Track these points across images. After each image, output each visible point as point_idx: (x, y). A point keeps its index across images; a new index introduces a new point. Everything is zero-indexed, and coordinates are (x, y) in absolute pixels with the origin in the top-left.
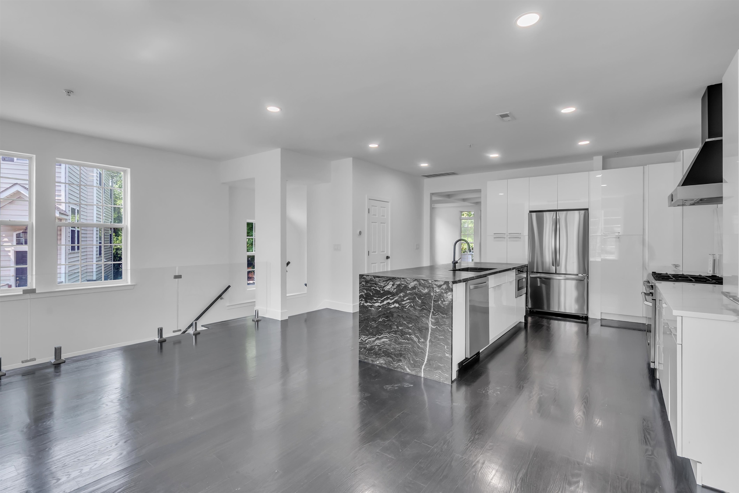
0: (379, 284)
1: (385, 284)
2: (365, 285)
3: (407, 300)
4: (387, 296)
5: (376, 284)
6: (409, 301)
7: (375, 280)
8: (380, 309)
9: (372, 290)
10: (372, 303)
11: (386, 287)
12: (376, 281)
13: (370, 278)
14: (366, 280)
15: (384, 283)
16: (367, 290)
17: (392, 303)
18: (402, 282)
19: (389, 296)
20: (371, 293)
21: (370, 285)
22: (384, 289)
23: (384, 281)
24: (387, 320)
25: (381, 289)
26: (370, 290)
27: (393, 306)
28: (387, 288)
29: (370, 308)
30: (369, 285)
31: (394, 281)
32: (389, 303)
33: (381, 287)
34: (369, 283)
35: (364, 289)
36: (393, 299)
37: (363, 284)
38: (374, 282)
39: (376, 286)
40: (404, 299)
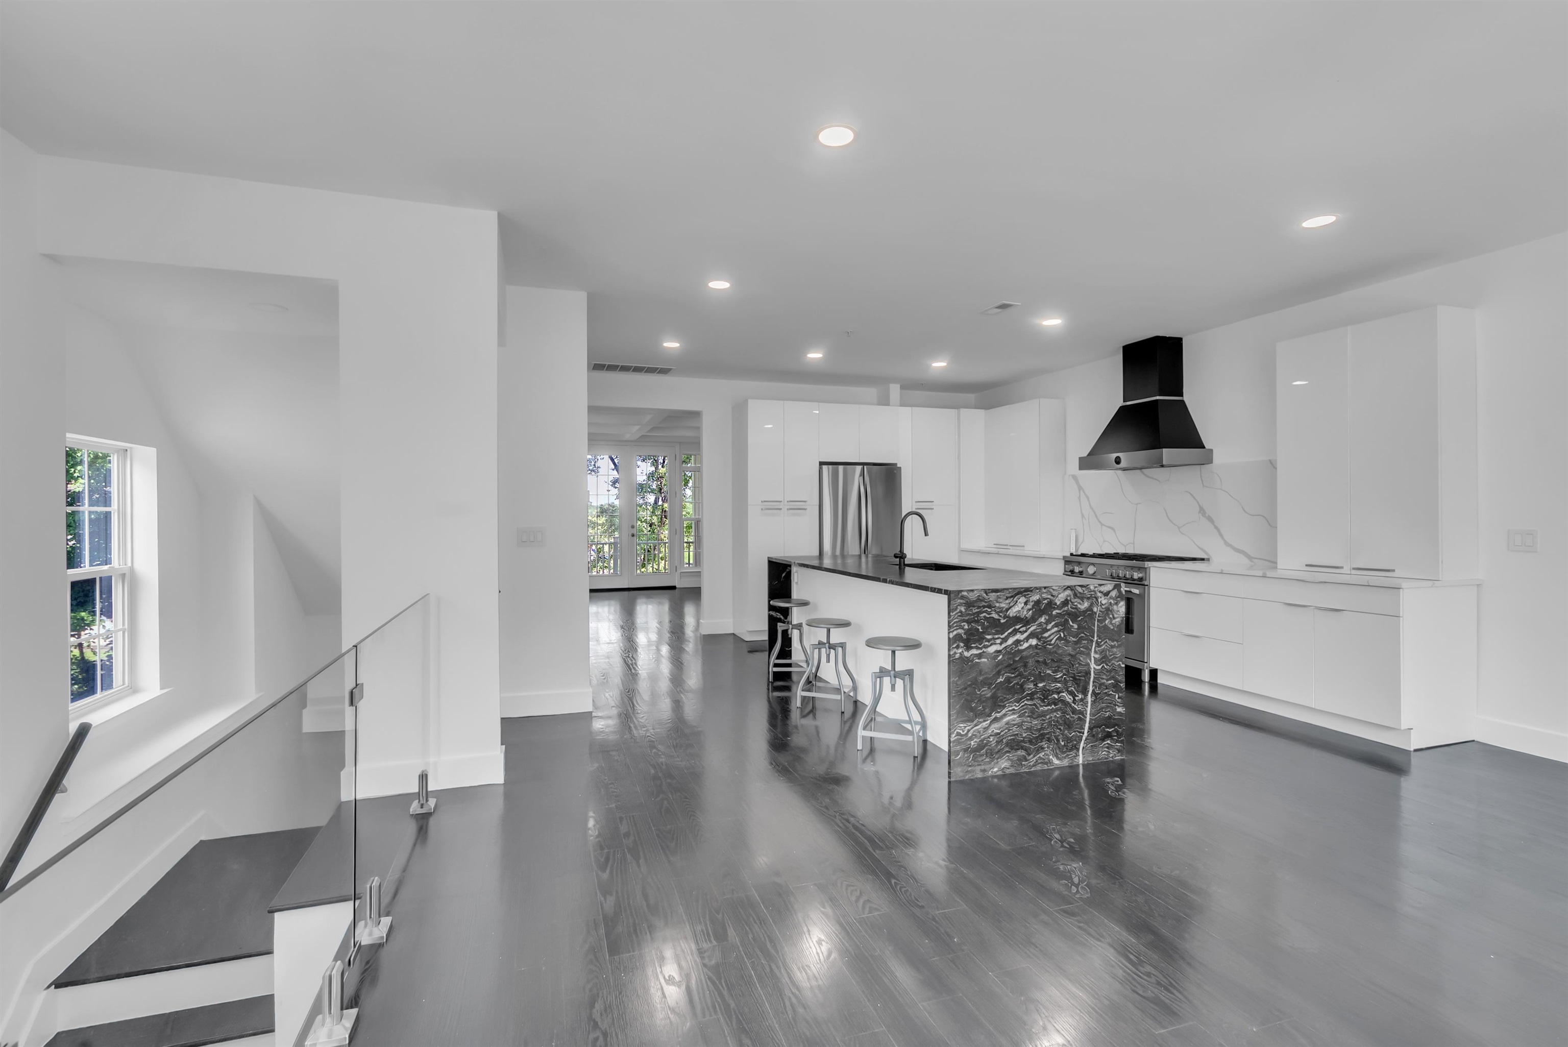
0: (997, 605)
1: (1010, 603)
2: (966, 612)
3: (1053, 627)
4: (1013, 628)
5: (990, 607)
6: (1056, 629)
7: (989, 598)
8: (998, 656)
9: (982, 621)
10: (981, 649)
11: (1013, 608)
12: (991, 601)
13: (976, 596)
14: (967, 601)
15: (1007, 601)
16: (968, 622)
17: (1024, 639)
18: (1043, 595)
19: (1017, 627)
20: (980, 628)
21: (976, 610)
22: (1008, 614)
23: (1007, 598)
24: (1016, 677)
25: (1001, 614)
26: (977, 622)
27: (1026, 645)
28: (1014, 611)
29: (978, 659)
30: (974, 611)
31: (1029, 594)
32: (1018, 642)
33: (1001, 612)
34: (974, 607)
35: (964, 621)
36: (1026, 631)
37: (961, 612)
38: (986, 602)
39: (991, 611)
40: (1048, 628)
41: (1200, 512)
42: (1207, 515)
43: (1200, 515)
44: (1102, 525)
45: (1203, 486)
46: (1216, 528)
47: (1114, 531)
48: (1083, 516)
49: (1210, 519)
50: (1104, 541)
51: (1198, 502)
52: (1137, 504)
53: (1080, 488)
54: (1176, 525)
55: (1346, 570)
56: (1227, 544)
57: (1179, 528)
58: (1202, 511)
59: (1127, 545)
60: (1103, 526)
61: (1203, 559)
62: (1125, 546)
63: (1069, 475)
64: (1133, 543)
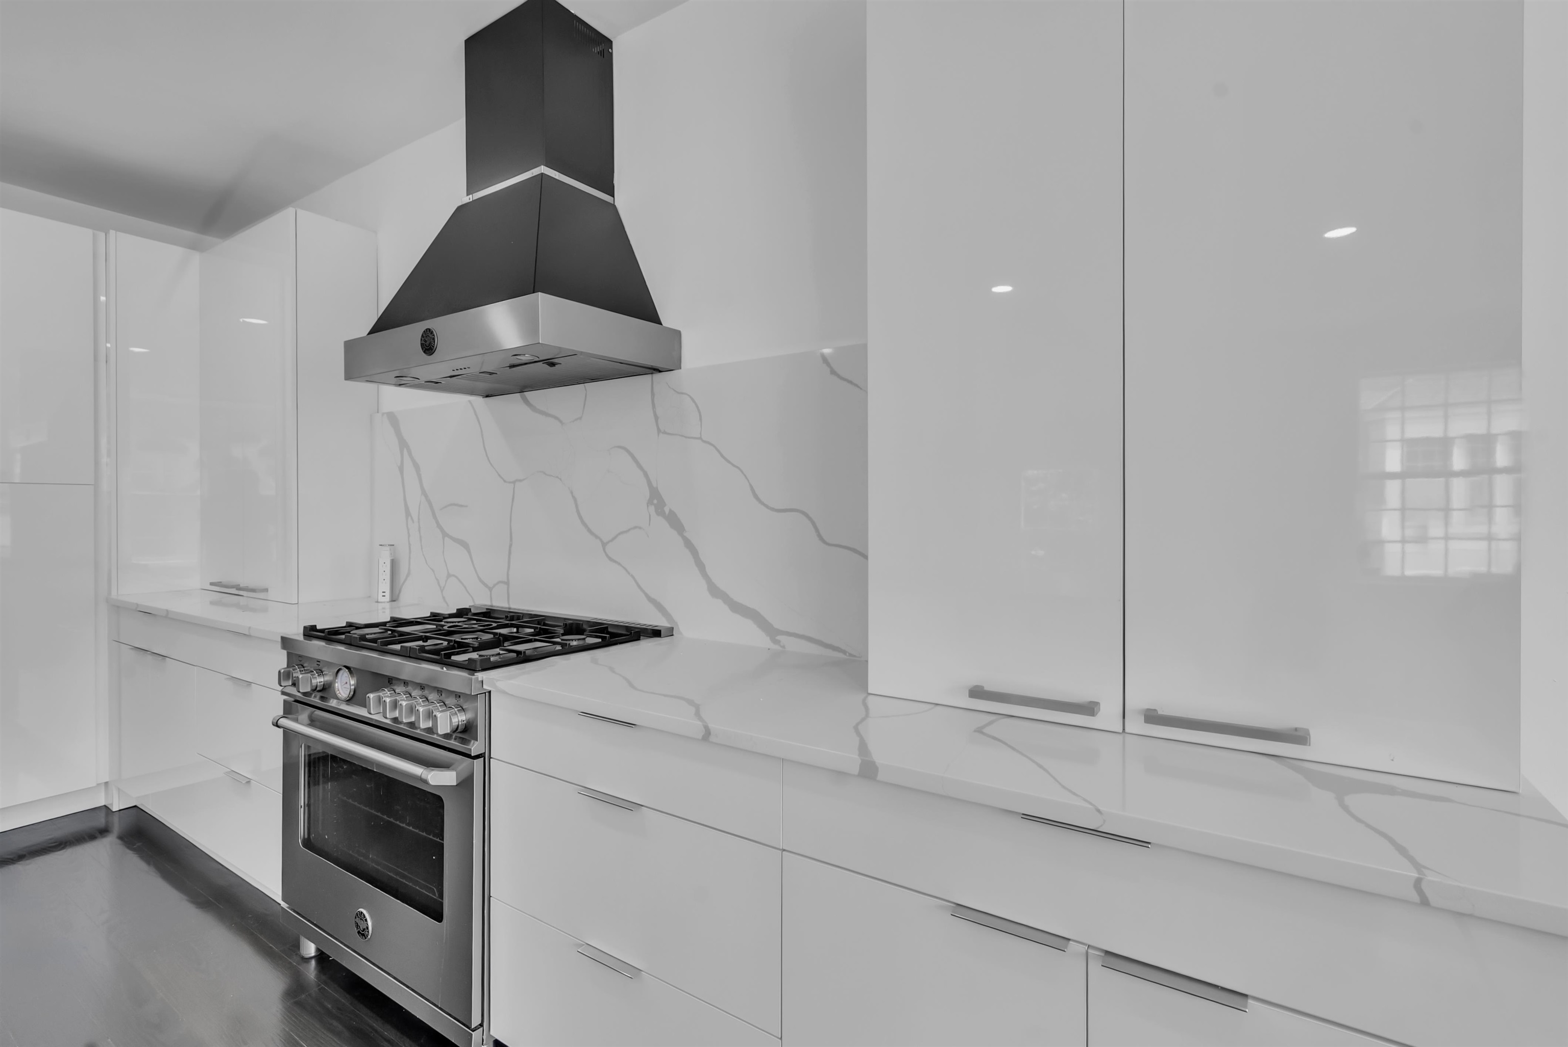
41: (650, 502)
42: (667, 510)
43: (652, 509)
44: (445, 534)
45: (659, 430)
46: (689, 544)
47: (469, 552)
48: (408, 514)
49: (674, 522)
50: (449, 576)
51: (646, 474)
52: (514, 482)
53: (403, 444)
54: (597, 537)
55: (1108, 716)
56: (715, 591)
57: (604, 545)
58: (656, 499)
59: (495, 585)
60: (446, 538)
61: (656, 633)
62: (491, 589)
63: (383, 414)
64: (507, 583)
